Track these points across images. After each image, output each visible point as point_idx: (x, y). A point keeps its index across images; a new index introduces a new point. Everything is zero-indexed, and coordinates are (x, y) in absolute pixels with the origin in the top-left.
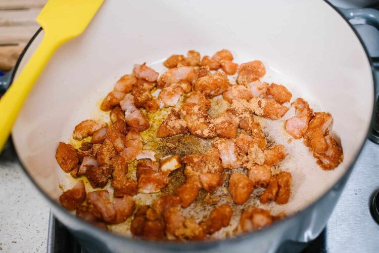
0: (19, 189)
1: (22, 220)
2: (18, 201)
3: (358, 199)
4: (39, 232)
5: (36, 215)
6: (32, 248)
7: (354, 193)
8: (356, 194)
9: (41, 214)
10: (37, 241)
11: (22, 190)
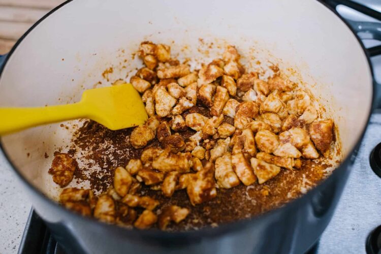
0: (8, 181)
1: (5, 211)
2: (5, 192)
3: (355, 234)
4: (18, 225)
5: (19, 208)
6: (8, 240)
7: (351, 227)
8: (353, 229)
9: (25, 207)
10: (15, 233)
11: (11, 182)
